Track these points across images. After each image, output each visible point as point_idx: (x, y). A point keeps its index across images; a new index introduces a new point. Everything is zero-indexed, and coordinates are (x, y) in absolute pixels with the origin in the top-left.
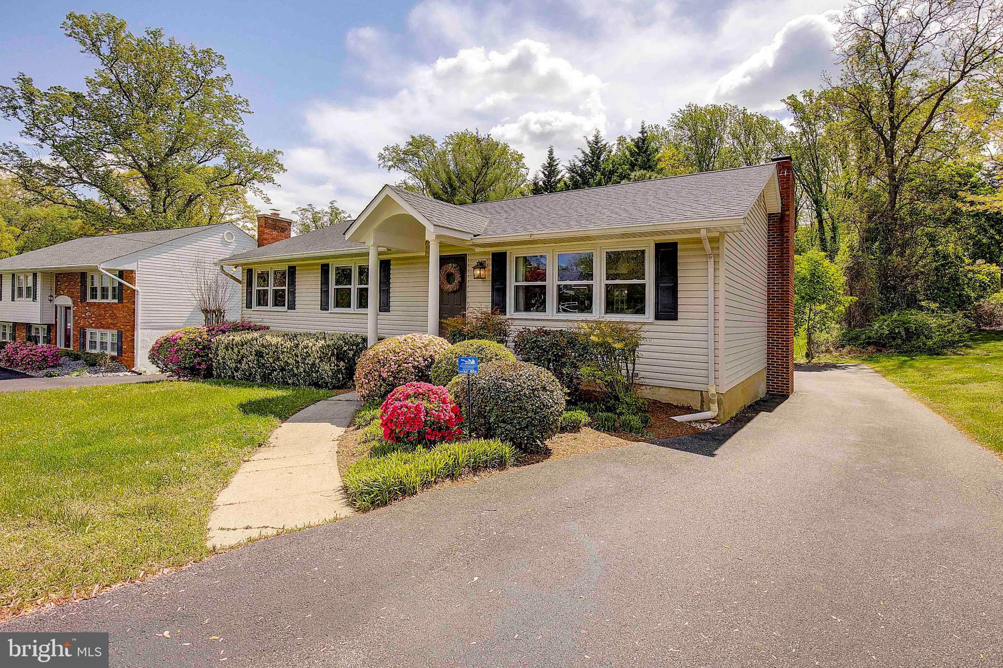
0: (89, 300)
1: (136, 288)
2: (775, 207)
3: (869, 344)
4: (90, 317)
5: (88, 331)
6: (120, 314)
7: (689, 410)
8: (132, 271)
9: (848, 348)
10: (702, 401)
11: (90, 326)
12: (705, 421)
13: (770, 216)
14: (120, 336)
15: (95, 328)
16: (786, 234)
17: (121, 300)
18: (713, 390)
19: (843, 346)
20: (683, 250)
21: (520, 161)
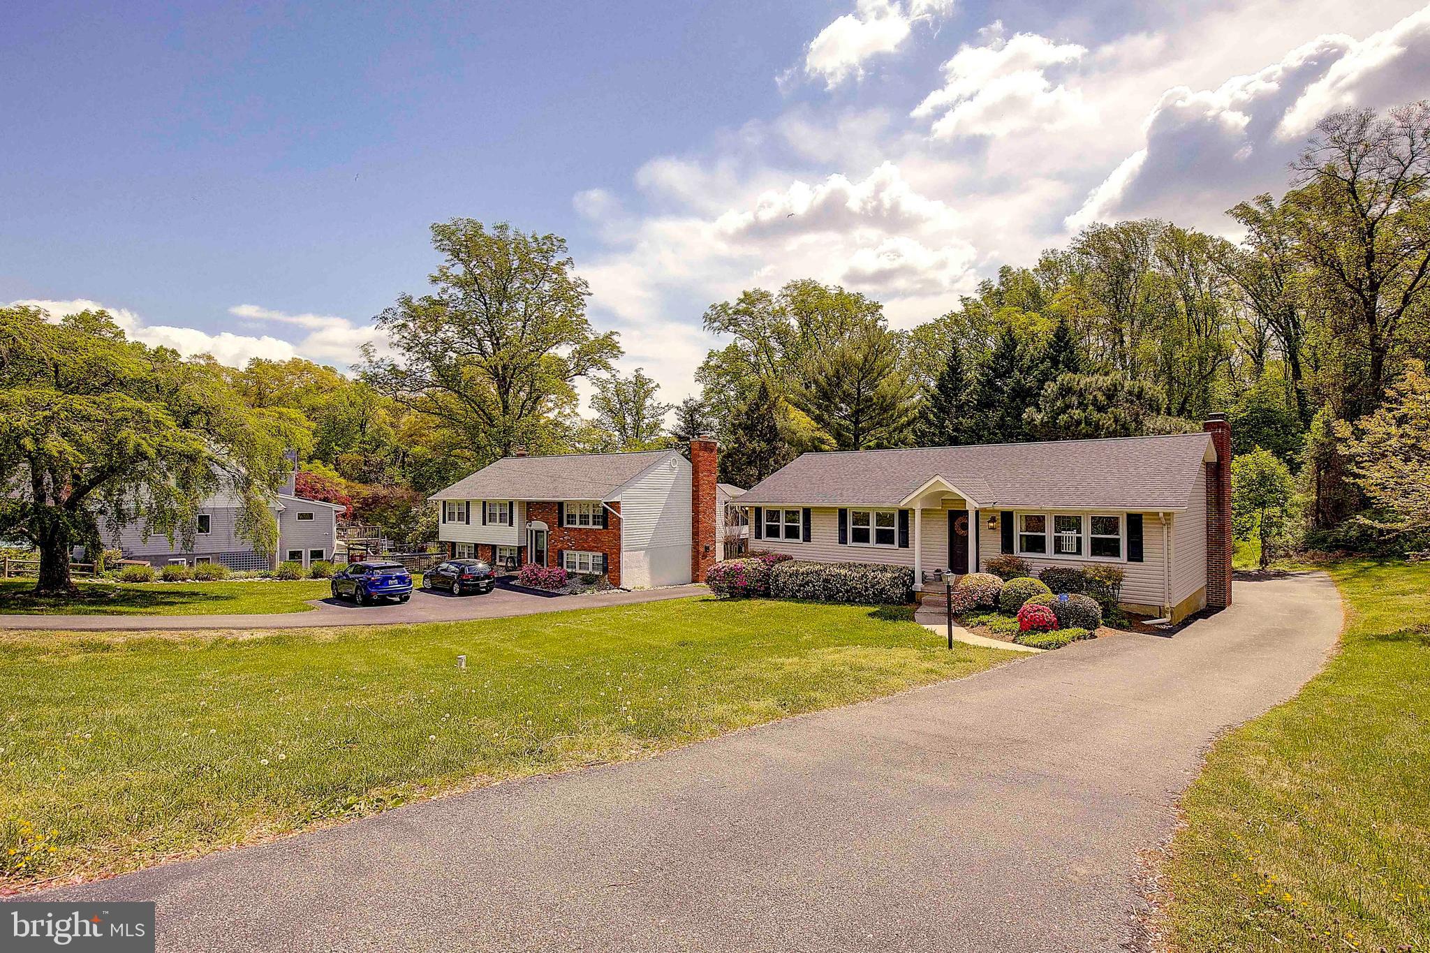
0: (565, 525)
1: (621, 516)
2: (1214, 458)
3: (1337, 547)
4: (569, 541)
5: (565, 553)
6: (605, 539)
7: (1151, 618)
8: (618, 502)
9: (1311, 552)
10: (1160, 613)
11: (569, 548)
12: (1163, 624)
13: (1207, 464)
14: (605, 557)
15: (574, 550)
16: (1221, 479)
17: (605, 526)
18: (1167, 605)
19: (1306, 550)
20: (1145, 523)
21: (877, 311)
